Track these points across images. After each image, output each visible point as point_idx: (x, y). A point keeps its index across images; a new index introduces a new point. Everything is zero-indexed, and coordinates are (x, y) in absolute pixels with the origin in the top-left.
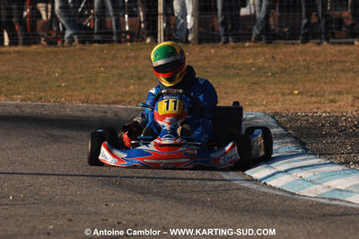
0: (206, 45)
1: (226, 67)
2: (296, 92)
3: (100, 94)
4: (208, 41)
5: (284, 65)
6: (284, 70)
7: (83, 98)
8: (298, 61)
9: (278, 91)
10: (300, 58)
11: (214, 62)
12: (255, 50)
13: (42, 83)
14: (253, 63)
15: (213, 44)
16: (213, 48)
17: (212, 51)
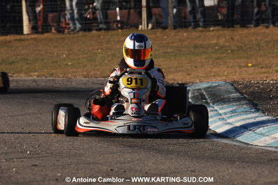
0: (180, 30)
1: (196, 47)
2: (250, 65)
3: (98, 70)
4: (181, 27)
5: (240, 44)
6: (240, 48)
7: (85, 73)
8: (251, 40)
9: (236, 64)
10: (253, 38)
11: (186, 43)
12: (218, 33)
13: (53, 62)
14: (216, 43)
15: (186, 29)
16: (185, 32)
17: (185, 34)
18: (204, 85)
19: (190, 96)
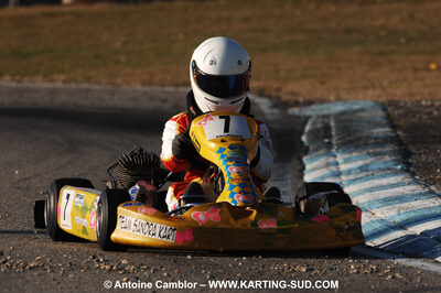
3: (169, 72)
9: (409, 64)
13: (97, 57)
18: (338, 108)
19: (308, 128)
